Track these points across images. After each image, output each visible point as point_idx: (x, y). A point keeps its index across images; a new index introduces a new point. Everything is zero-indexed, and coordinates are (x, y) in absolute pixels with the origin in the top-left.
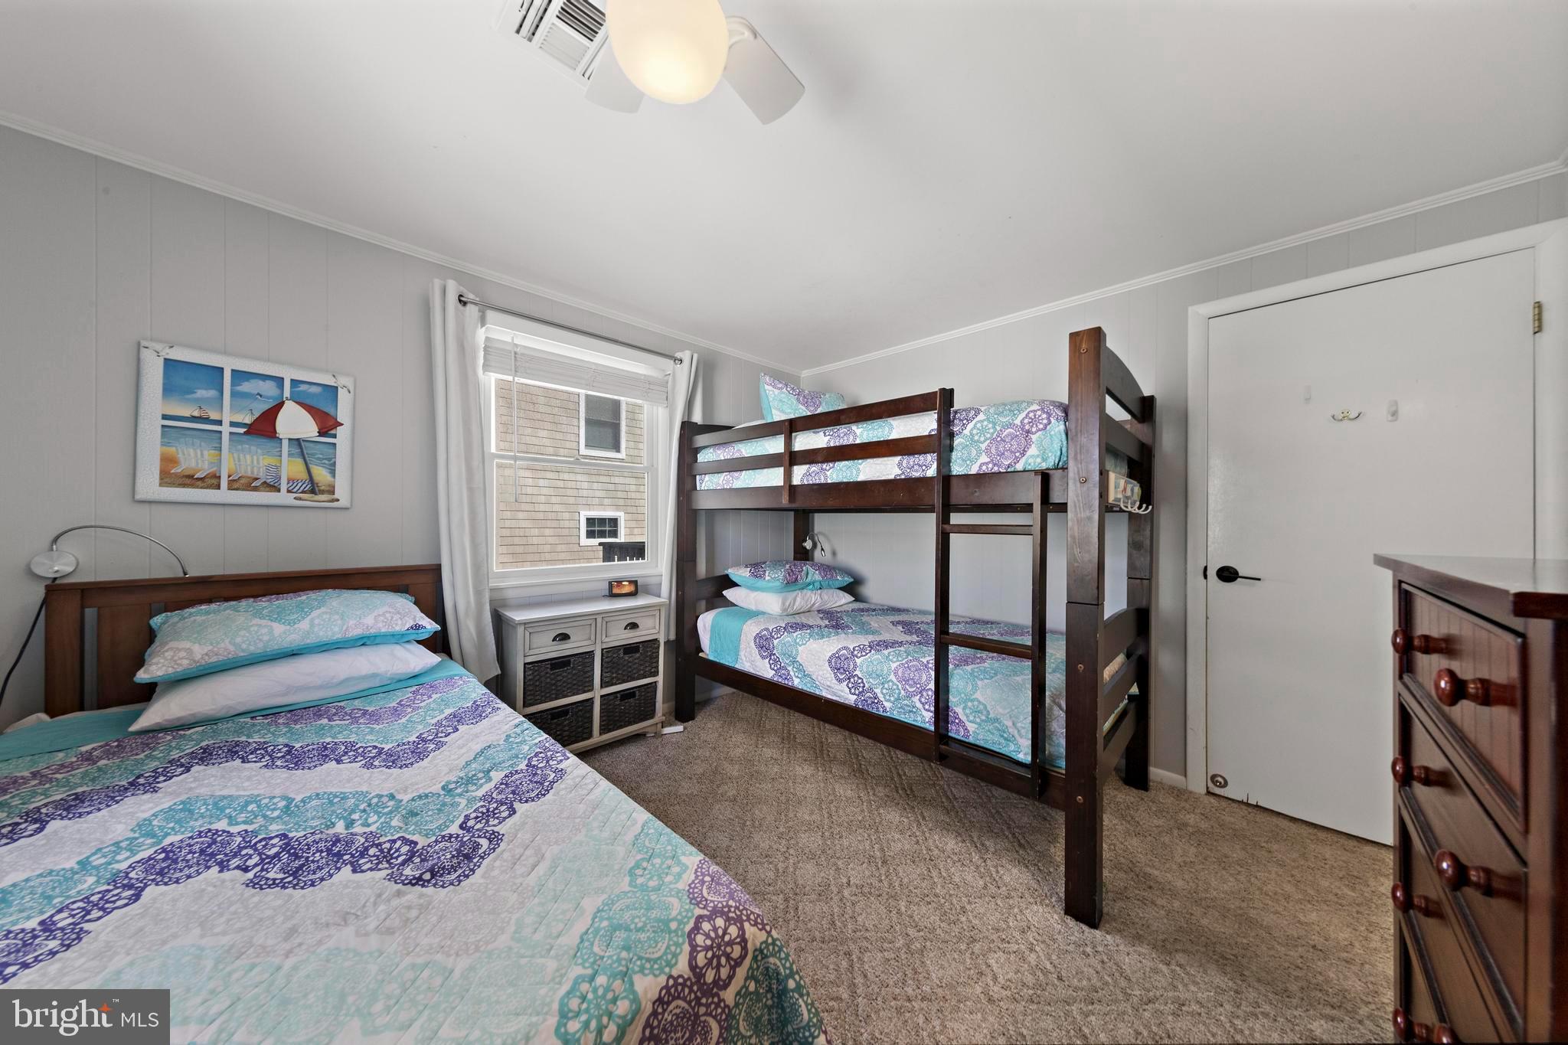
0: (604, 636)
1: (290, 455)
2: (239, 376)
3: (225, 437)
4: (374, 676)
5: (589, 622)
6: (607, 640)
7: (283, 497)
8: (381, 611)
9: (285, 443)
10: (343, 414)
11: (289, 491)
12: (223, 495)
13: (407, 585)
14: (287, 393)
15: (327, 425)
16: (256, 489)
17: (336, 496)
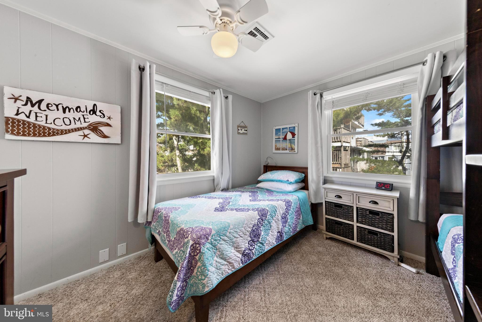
0: (357, 202)
1: (289, 143)
2: (283, 129)
3: (281, 141)
4: (281, 189)
5: (350, 194)
6: (359, 204)
7: (288, 151)
8: (283, 176)
9: (288, 140)
10: (296, 133)
11: (289, 150)
12: (281, 151)
13: (304, 172)
14: (288, 131)
15: (293, 135)
16: (285, 150)
17: (295, 151)
